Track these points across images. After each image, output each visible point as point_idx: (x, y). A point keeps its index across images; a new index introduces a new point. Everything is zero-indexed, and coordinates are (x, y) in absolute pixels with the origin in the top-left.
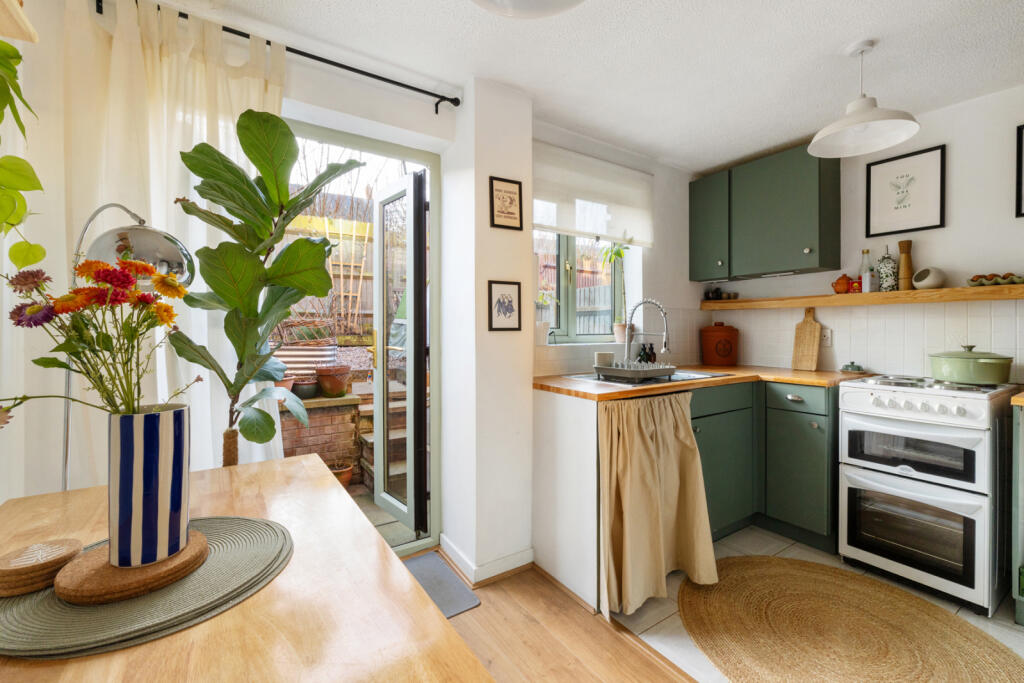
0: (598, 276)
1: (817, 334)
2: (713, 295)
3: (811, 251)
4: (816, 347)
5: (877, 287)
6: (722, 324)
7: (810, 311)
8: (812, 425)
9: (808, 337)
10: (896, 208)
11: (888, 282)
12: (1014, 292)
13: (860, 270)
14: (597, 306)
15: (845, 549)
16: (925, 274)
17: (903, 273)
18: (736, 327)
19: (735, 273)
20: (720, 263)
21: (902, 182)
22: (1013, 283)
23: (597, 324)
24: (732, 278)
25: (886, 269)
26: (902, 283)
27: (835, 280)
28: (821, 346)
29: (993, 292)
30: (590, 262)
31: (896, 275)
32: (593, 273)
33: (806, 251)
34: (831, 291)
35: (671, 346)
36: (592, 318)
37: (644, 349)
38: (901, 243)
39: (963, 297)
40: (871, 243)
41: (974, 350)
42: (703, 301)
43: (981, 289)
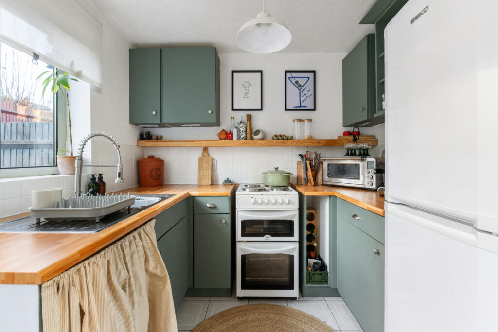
0: (34, 120)
1: (210, 163)
2: (145, 136)
3: (212, 112)
4: (210, 171)
5: (239, 138)
6: (153, 157)
7: (206, 149)
8: (221, 221)
9: (205, 164)
10: (244, 97)
11: (243, 135)
12: (289, 143)
13: (230, 128)
14: (32, 140)
15: (240, 292)
16: (257, 132)
17: (248, 131)
18: (162, 159)
19: (165, 121)
20: (154, 113)
21: (247, 84)
22: (288, 139)
23: (33, 157)
24: (162, 125)
25: (242, 128)
26: (248, 136)
27: (219, 132)
28: (212, 170)
29: (282, 143)
30: (25, 108)
31: (246, 131)
32: (28, 117)
33: (210, 112)
34: (217, 138)
35: (124, 176)
36: (27, 151)
37: (93, 179)
38: (247, 115)
39: (272, 144)
40: (235, 114)
41: (278, 169)
42: (138, 140)
43: (279, 141)
